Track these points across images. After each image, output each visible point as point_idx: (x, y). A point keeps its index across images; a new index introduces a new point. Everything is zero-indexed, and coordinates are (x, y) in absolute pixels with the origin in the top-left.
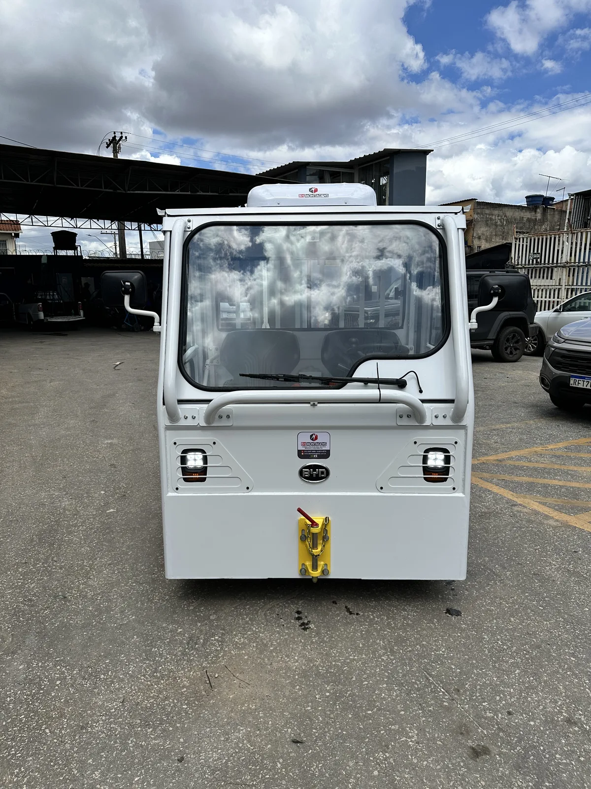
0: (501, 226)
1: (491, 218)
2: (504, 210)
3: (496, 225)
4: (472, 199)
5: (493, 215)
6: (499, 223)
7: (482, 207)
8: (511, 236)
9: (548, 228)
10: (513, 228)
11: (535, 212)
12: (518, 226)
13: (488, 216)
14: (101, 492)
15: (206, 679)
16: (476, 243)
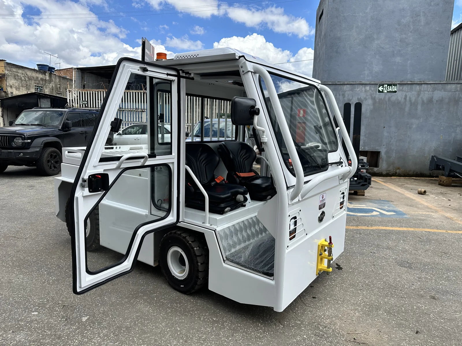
0: (25, 81)
1: (17, 75)
2: (25, 70)
3: (22, 80)
4: (3, 60)
5: (18, 73)
6: (23, 78)
7: (10, 66)
8: (32, 88)
9: (54, 86)
10: (33, 83)
11: (45, 75)
12: (36, 82)
13: (15, 73)
14: (33, 314)
15: (356, 343)
16: (9, 90)
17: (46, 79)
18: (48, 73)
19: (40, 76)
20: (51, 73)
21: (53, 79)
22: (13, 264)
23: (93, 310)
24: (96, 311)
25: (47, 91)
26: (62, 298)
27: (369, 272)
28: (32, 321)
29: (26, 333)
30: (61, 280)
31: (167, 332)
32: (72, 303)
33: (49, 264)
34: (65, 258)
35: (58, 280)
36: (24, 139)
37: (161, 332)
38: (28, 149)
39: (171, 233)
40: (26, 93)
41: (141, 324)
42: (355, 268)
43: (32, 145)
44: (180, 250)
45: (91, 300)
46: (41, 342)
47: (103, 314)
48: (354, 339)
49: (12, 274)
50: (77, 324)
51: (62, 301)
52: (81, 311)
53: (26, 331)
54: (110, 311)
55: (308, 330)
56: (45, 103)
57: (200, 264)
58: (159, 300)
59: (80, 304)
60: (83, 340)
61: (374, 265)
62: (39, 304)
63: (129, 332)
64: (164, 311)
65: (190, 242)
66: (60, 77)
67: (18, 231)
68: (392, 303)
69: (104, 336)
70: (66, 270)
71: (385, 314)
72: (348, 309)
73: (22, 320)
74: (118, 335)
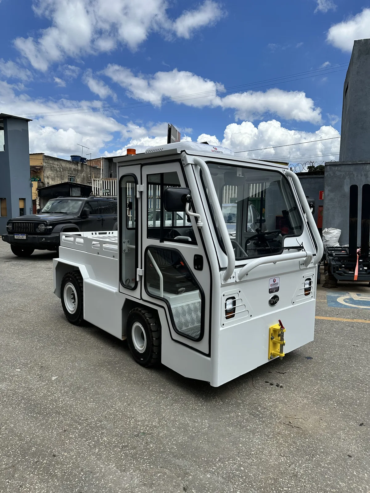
0: (60, 171)
1: (53, 166)
2: (60, 162)
3: (57, 171)
4: (41, 153)
5: (54, 164)
6: (58, 170)
7: (48, 159)
8: (66, 178)
9: (85, 175)
10: (67, 174)
11: (77, 165)
12: (69, 172)
13: (52, 165)
14: (16, 370)
15: (289, 426)
16: (46, 181)
17: (78, 169)
18: (80, 164)
19: (73, 167)
20: (83, 163)
21: (85, 169)
22: (14, 331)
23: (63, 372)
24: (65, 373)
25: (79, 181)
26: (42, 361)
27: (340, 365)
28: (14, 376)
29: (7, 384)
30: (46, 347)
31: (116, 395)
32: (49, 365)
33: (41, 334)
34: (55, 330)
35: (44, 347)
36: (46, 225)
37: (111, 395)
38: (50, 234)
39: (134, 310)
40: (60, 183)
41: (97, 387)
42: (326, 360)
43: (54, 231)
44: (140, 326)
45: (64, 365)
46: (16, 391)
47: (70, 376)
48: (290, 422)
49: (11, 339)
50: (47, 381)
51: (42, 363)
52: (53, 372)
53: (8, 382)
54: (76, 374)
55: (246, 409)
56: (76, 192)
57: (154, 339)
58: (120, 370)
59: (54, 367)
60: (48, 393)
61: (350, 358)
62: (24, 363)
63: (85, 392)
64: (120, 379)
65: (148, 318)
66: (90, 167)
67: (25, 306)
68: (349, 395)
69: (64, 392)
70: (53, 339)
71: (336, 404)
72: (298, 396)
73: (7, 374)
74: (76, 393)
